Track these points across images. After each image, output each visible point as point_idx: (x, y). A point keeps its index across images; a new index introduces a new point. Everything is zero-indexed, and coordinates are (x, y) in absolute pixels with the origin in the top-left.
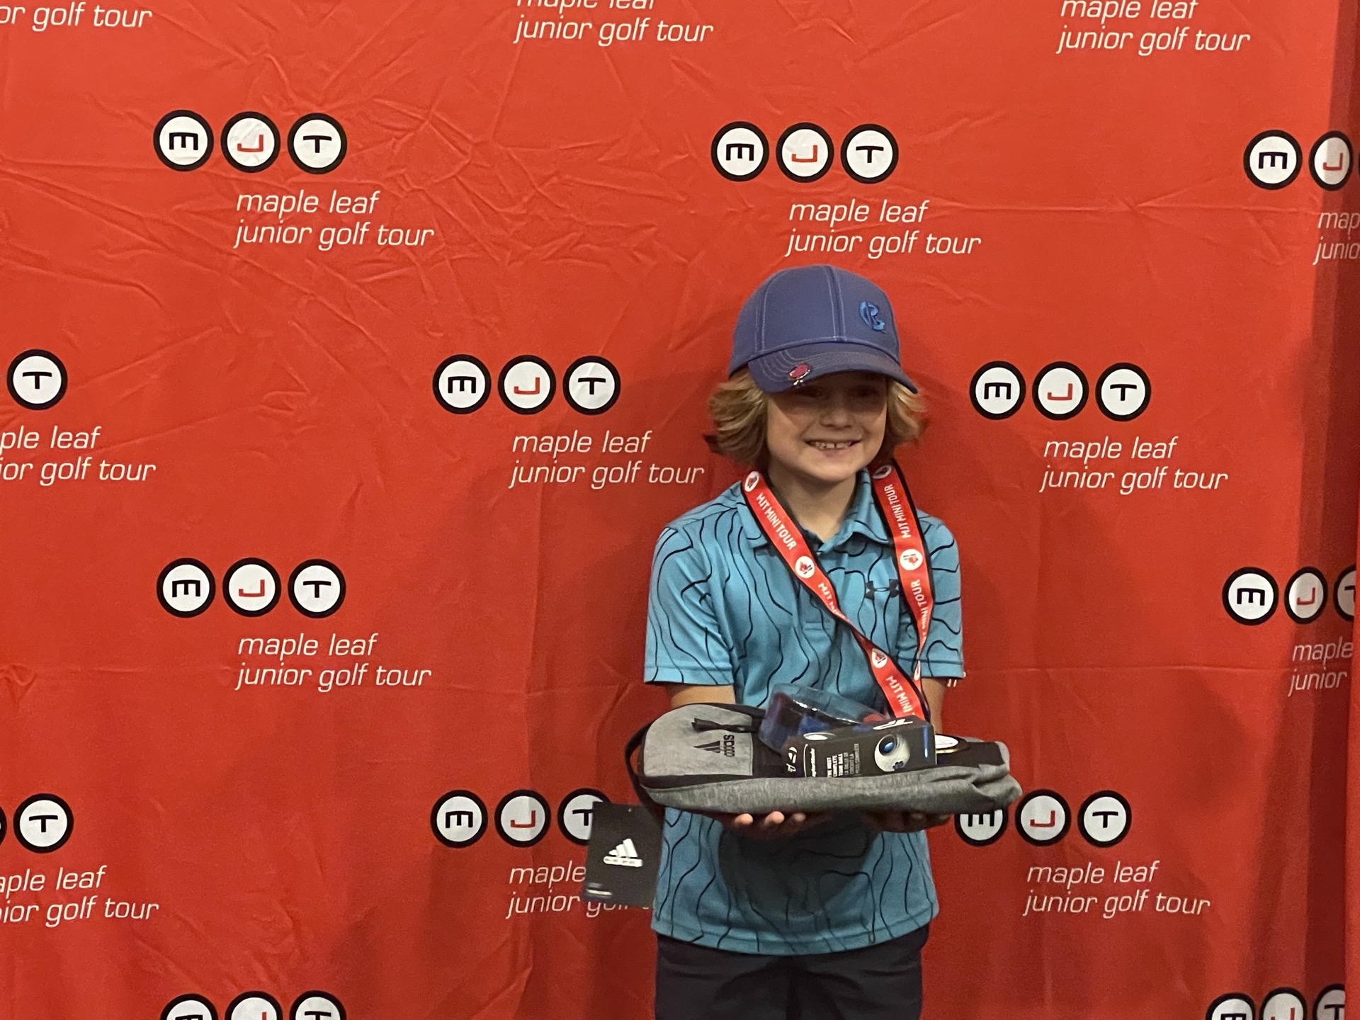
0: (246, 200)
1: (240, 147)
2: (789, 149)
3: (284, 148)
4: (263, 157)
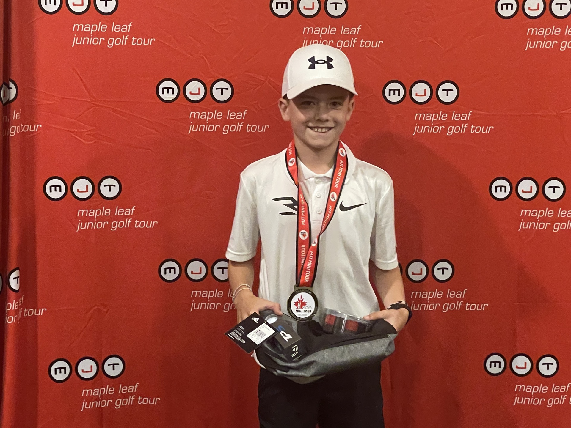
0: (193, 114)
2: (415, 91)
4: (200, 97)
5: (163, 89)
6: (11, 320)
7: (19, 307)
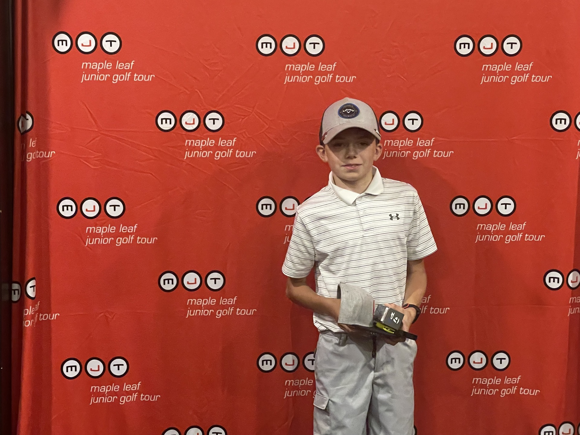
0: (188, 142)
3: (202, 123)
4: (195, 126)
5: (162, 119)
6: (28, 324)
7: (35, 312)
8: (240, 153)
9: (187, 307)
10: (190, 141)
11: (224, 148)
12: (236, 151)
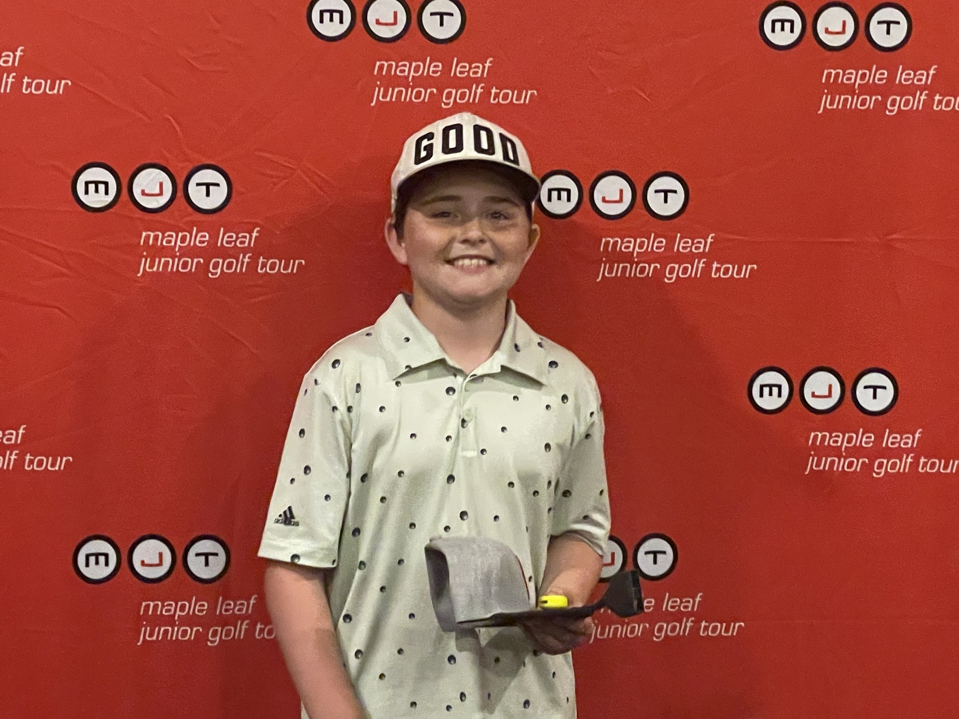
0: (148, 237)
1: (143, 193)
3: (180, 194)
4: (163, 200)
5: (87, 183)
8: (266, 263)
9: (138, 621)
10: (152, 234)
11: (231, 252)
12: (259, 258)
